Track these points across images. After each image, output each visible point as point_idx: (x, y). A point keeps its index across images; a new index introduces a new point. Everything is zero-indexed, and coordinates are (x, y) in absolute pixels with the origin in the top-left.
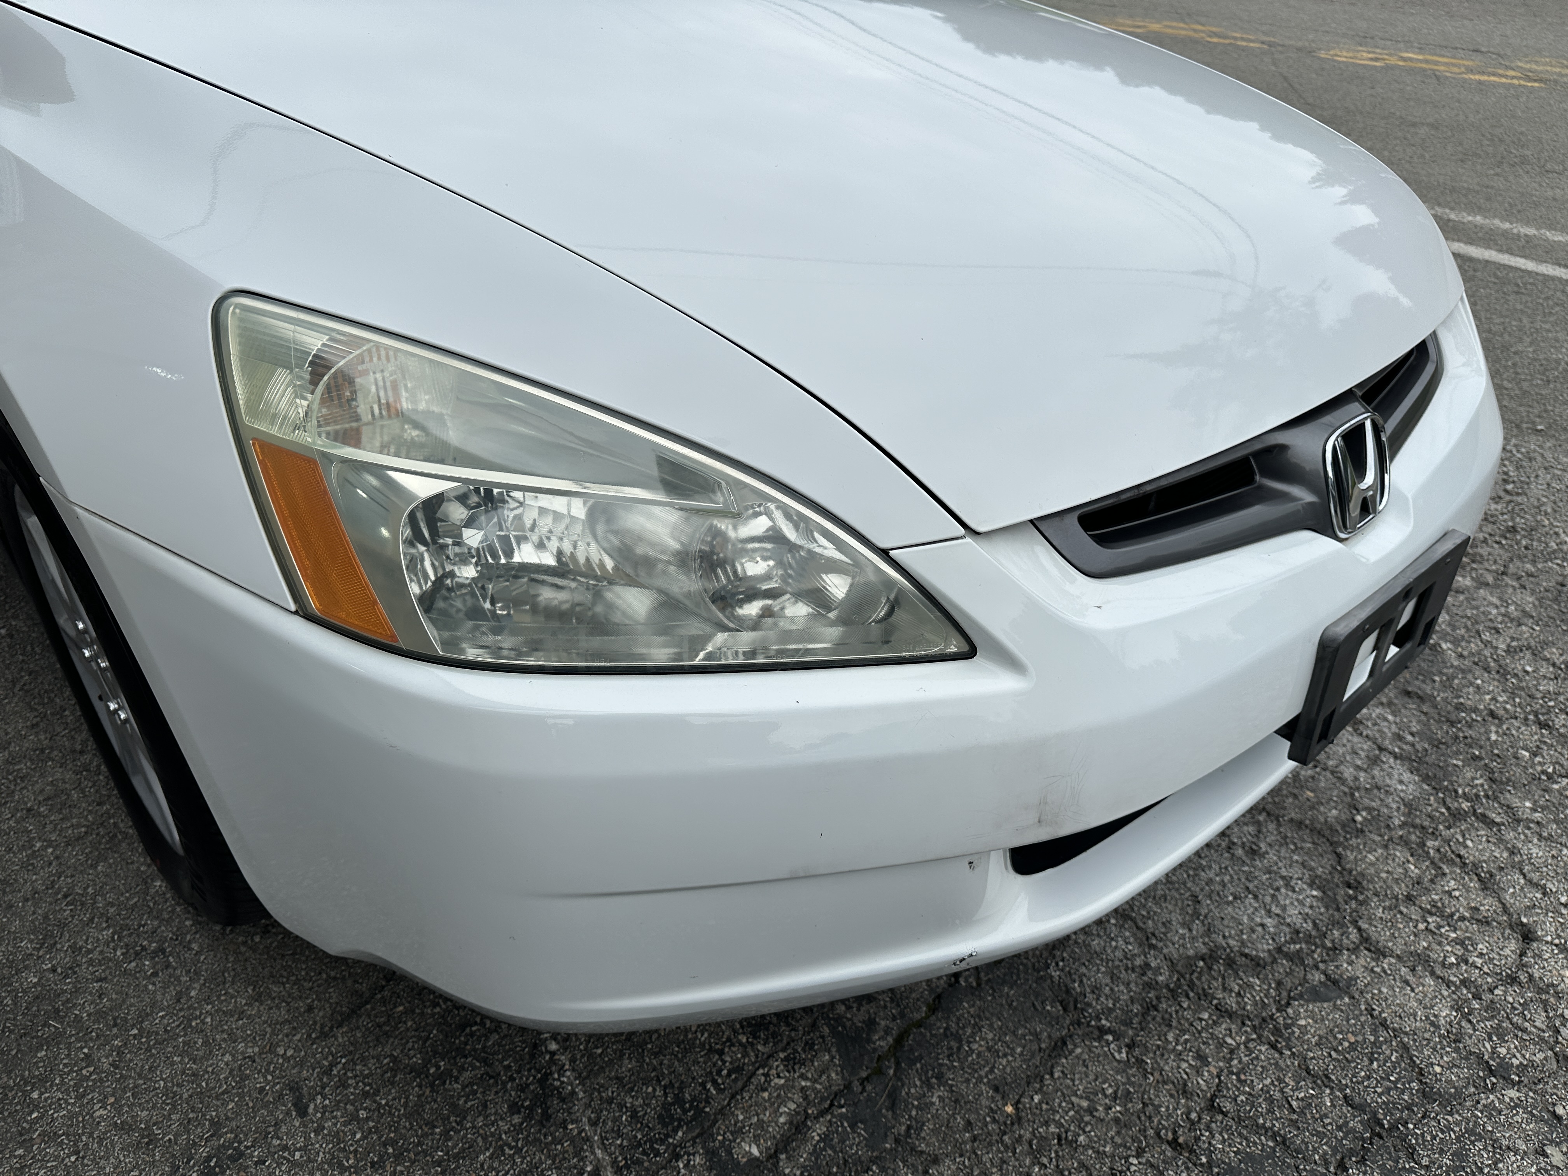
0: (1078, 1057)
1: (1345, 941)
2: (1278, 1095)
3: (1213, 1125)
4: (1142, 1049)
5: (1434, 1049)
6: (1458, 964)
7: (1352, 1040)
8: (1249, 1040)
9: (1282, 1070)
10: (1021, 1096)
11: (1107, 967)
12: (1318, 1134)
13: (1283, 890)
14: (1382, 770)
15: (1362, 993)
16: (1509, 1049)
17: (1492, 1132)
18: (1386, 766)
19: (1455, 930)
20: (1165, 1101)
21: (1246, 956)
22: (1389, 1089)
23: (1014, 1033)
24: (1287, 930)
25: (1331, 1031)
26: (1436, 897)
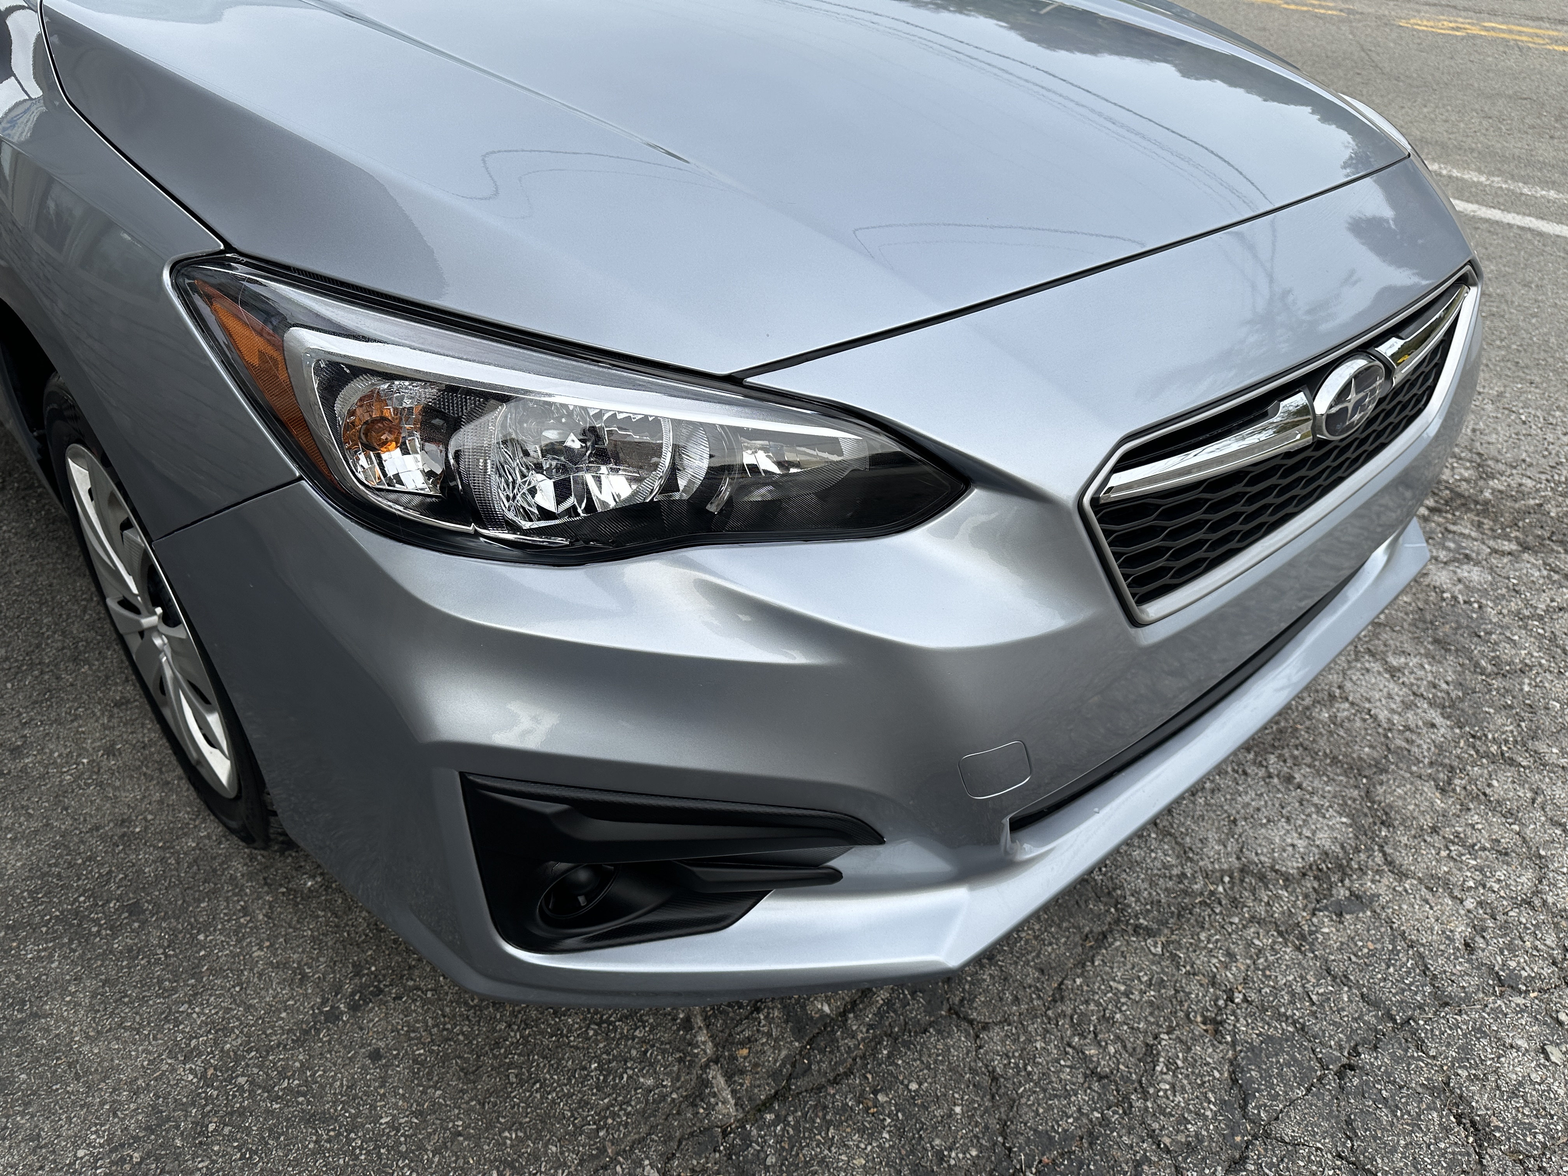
0: (1117, 949)
1: (1370, 863)
2: (1299, 990)
3: (1239, 1011)
4: (1176, 945)
5: (1448, 959)
6: (1476, 888)
7: (1371, 947)
8: (1274, 942)
9: (1304, 969)
10: (1064, 979)
11: (1146, 874)
12: (1335, 1023)
13: (1314, 816)
14: (1416, 714)
15: (1383, 908)
16: (1519, 963)
17: (1497, 1032)
18: (1419, 711)
19: (1475, 859)
20: (1194, 989)
21: (1276, 871)
22: (1403, 990)
23: (1059, 926)
24: (1316, 851)
25: (1352, 939)
26: (1460, 829)
